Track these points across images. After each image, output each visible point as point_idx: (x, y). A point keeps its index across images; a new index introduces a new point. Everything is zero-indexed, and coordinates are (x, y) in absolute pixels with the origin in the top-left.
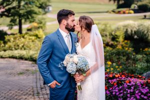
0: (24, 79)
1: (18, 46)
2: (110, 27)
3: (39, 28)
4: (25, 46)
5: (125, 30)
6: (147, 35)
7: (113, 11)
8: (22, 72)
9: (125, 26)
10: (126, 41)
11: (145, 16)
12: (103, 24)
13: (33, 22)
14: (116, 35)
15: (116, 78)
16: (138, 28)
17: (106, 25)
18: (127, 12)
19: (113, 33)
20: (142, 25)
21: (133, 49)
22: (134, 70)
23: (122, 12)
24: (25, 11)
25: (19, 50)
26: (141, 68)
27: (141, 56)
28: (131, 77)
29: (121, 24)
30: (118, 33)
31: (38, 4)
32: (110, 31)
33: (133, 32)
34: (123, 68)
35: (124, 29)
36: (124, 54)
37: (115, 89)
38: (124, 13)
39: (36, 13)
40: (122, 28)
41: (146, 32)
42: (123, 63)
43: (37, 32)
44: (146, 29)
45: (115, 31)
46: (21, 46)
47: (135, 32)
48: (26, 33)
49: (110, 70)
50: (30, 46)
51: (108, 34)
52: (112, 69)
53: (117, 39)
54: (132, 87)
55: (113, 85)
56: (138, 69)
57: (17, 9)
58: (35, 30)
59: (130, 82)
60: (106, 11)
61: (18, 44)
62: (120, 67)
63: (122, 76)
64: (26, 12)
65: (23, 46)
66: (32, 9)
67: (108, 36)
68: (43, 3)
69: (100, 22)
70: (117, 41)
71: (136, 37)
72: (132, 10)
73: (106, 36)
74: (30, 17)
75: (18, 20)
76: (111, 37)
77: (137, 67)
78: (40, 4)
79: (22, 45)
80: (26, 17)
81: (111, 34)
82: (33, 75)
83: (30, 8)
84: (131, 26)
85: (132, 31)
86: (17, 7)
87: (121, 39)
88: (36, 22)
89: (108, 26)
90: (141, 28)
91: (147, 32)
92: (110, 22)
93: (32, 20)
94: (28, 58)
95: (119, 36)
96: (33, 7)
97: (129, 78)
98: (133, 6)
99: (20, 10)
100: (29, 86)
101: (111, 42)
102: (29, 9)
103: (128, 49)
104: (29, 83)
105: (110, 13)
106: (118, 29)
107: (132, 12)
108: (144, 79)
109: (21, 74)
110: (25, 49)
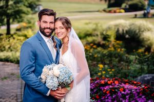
0: (7, 85)
1: (4, 47)
2: (101, 26)
3: (27, 28)
4: (11, 48)
5: (116, 30)
6: (139, 34)
7: (104, 11)
8: (7, 76)
9: (116, 26)
10: (118, 42)
11: (136, 15)
12: (94, 24)
13: (22, 21)
14: (108, 35)
15: (109, 85)
16: (129, 27)
17: (97, 24)
18: (118, 11)
19: (104, 33)
20: (133, 24)
21: (125, 50)
22: (127, 74)
23: (113, 11)
24: (13, 10)
25: (5, 52)
26: (135, 71)
27: (134, 57)
28: (125, 83)
29: (113, 23)
30: (109, 33)
31: (26, 4)
32: (101, 31)
33: (125, 32)
34: (115, 71)
35: (115, 28)
36: (117, 55)
37: (107, 98)
38: (115, 12)
39: (24, 13)
40: (113, 27)
41: (137, 31)
42: (115, 66)
43: (25, 32)
44: (138, 28)
45: (107, 31)
46: (7, 47)
47: (127, 31)
48: (15, 34)
49: (102, 73)
50: (17, 47)
51: (99, 34)
52: (104, 72)
53: (109, 39)
54: (127, 97)
55: (105, 93)
56: (132, 72)
57: (4, 9)
58: (24, 30)
59: (124, 91)
60: (97, 10)
61: (4, 45)
62: (113, 70)
63: (116, 82)
64: (14, 12)
65: (9, 48)
66: (20, 8)
67: (100, 36)
68: (31, 2)
69: (90, 21)
70: (108, 41)
71: (127, 36)
72: (123, 9)
73: (97, 35)
74: (18, 17)
75: (5, 20)
76: (103, 36)
77: (130, 69)
78: (29, 4)
79: (9, 46)
80: (13, 17)
81: (102, 34)
82: (18, 80)
83: (18, 7)
84: (123, 26)
85: (123, 30)
86: (5, 6)
87: (112, 39)
88: (25, 22)
89: (99, 25)
90: (133, 27)
91: (139, 32)
92: (101, 22)
93: (20, 20)
94: (15, 61)
95: (111, 36)
96: (21, 6)
97: (123, 85)
98: (124, 5)
99: (8, 9)
100: (13, 92)
101: (103, 42)
102: (17, 9)
103: (121, 50)
104: (13, 89)
105: (101, 12)
106: (109, 28)
107: (123, 11)
108: (140, 86)
109: (5, 78)
110: (11, 51)
